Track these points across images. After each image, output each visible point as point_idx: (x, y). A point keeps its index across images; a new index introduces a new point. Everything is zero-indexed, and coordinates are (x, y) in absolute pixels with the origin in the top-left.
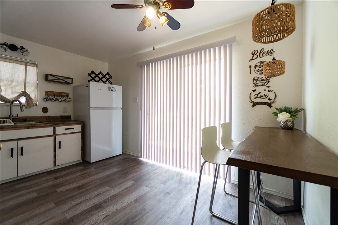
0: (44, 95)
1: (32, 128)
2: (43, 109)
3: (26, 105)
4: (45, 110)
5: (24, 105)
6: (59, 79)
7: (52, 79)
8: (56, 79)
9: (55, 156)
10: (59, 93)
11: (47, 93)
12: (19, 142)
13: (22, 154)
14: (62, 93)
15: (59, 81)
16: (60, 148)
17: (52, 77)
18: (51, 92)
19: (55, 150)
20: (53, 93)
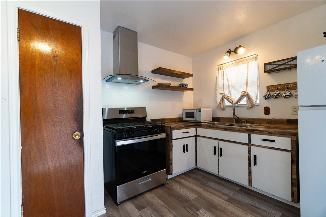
0: (265, 92)
1: (230, 131)
2: (264, 109)
3: (247, 105)
4: (267, 111)
5: (246, 105)
6: (280, 65)
7: (270, 68)
8: (275, 66)
9: (250, 173)
10: (284, 85)
11: (269, 88)
12: (220, 142)
13: (221, 155)
14: (288, 84)
15: (280, 67)
16: (255, 164)
17: (270, 65)
18: (273, 86)
19: (250, 165)
20: (275, 87)
